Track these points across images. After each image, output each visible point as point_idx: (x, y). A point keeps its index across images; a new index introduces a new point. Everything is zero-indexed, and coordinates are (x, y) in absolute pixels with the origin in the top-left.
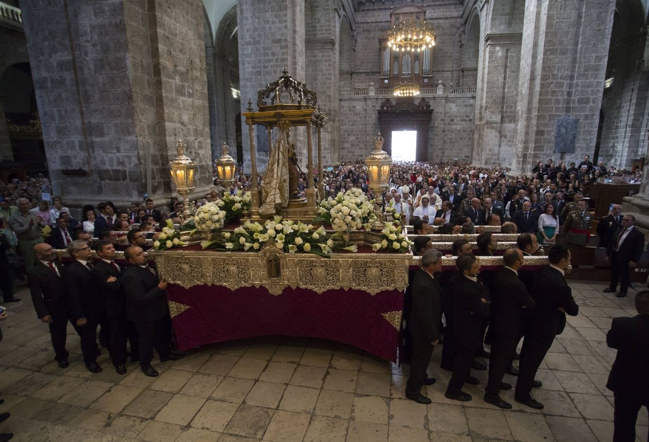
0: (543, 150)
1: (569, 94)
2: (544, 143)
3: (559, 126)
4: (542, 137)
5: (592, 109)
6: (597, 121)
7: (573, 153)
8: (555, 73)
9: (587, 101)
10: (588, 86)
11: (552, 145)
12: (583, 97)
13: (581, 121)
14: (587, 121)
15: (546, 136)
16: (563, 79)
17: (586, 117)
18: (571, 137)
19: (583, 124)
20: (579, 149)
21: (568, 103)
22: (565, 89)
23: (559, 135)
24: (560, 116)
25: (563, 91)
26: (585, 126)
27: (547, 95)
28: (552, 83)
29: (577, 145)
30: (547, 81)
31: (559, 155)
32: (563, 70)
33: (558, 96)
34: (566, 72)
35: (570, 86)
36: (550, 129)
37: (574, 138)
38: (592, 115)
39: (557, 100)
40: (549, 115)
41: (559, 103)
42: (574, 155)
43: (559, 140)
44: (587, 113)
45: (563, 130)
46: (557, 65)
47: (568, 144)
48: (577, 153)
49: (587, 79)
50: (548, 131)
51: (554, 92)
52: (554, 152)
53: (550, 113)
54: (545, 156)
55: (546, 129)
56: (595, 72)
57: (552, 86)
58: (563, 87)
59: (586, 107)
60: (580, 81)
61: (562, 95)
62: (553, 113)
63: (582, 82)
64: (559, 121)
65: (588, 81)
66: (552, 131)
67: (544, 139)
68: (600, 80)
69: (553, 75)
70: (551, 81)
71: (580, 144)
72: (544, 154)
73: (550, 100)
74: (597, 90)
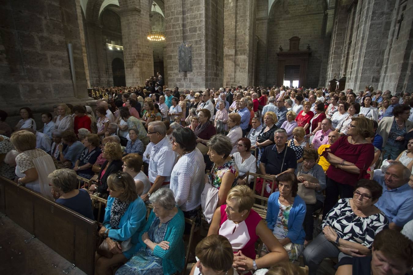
0: (173, 70)
1: (184, 26)
2: (173, 65)
3: (180, 51)
4: (171, 60)
5: (199, 36)
6: (204, 45)
7: (191, 71)
8: (173, 10)
9: (194, 30)
10: (194, 18)
11: (178, 66)
12: (192, 27)
13: (193, 46)
14: (197, 46)
15: (173, 60)
16: (178, 15)
17: (196, 42)
18: (188, 59)
19: (195, 48)
20: (195, 68)
21: (184, 33)
22: (180, 22)
23: (181, 58)
24: (179, 43)
25: (179, 24)
26: (196, 50)
27: (170, 28)
28: (172, 18)
29: (193, 65)
30: (169, 18)
31: (182, 73)
32: (177, 7)
33: (177, 28)
34: (179, 9)
35: (183, 19)
36: (175, 54)
37: (191, 59)
38: (200, 41)
39: (176, 31)
40: (173, 44)
41: (178, 34)
42: (192, 73)
43: (181, 62)
44: (196, 39)
45: (183, 54)
46: (173, 4)
47: (187, 64)
48: (194, 71)
49: (193, 12)
50: (174, 55)
51: (174, 25)
52: (179, 71)
53: (173, 42)
54: (175, 75)
55: (173, 54)
56: (198, 6)
57: (172, 21)
58: (178, 21)
59: (195, 34)
60: (189, 14)
61: (179, 27)
62: (175, 42)
63: (190, 15)
64: (179, 47)
65: (194, 14)
66: (177, 55)
67: (173, 61)
68: (202, 12)
69: (172, 12)
70: (171, 17)
71: (195, 64)
72: (174, 73)
73: (172, 31)
74: (201, 20)
